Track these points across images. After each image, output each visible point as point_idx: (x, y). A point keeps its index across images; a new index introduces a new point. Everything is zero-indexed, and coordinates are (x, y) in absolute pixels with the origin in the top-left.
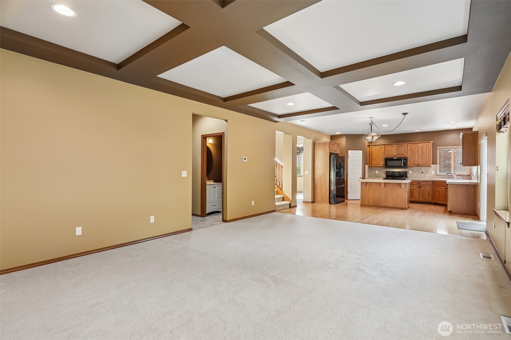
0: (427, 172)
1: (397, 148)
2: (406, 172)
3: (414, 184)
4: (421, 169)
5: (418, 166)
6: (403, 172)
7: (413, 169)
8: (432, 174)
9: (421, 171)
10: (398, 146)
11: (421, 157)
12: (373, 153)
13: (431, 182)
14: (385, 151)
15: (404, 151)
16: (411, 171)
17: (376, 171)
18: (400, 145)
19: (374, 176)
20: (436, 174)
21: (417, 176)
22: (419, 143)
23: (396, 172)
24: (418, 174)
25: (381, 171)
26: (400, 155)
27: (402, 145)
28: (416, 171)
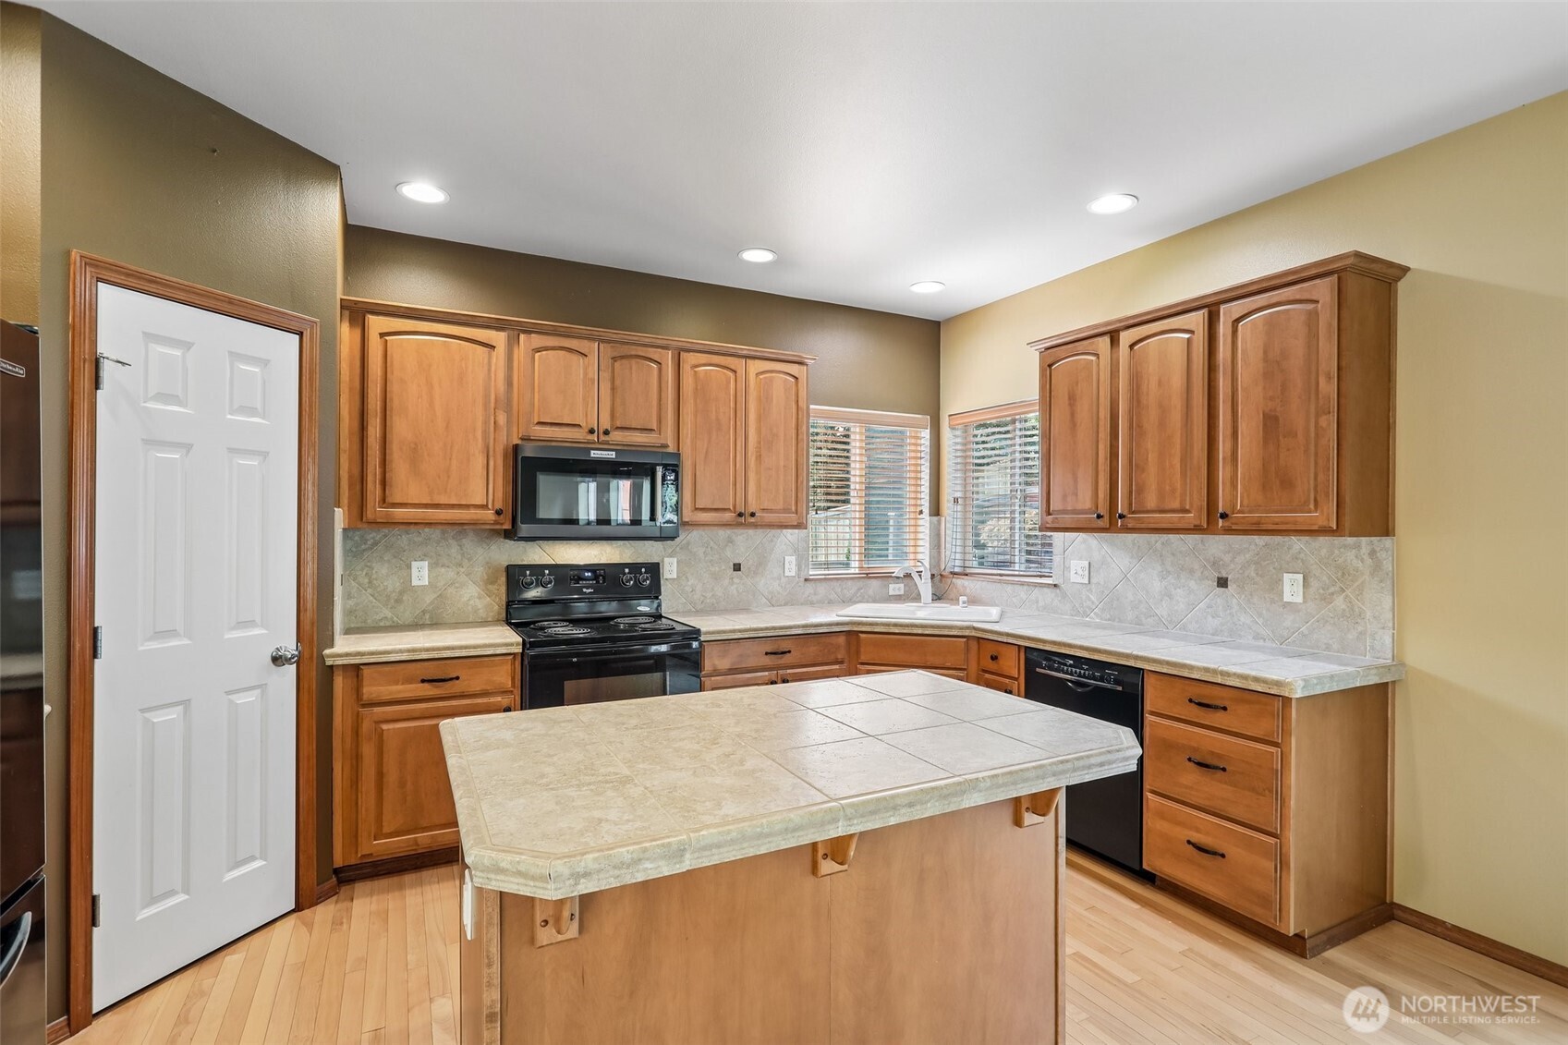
0: (761, 564)
1: (605, 375)
2: (654, 569)
3: (751, 663)
5: (739, 525)
6: (635, 568)
7: (686, 547)
8: (786, 574)
9: (733, 556)
10: (614, 359)
11: (759, 457)
13: (842, 640)
14: (509, 383)
15: (655, 403)
16: (671, 556)
17: (413, 563)
18: (633, 353)
19: (389, 615)
20: (804, 575)
21: (709, 595)
22: (746, 357)
23: (588, 571)
24: (716, 579)
25: (460, 565)
26: (627, 433)
27: (641, 351)
28: (702, 555)
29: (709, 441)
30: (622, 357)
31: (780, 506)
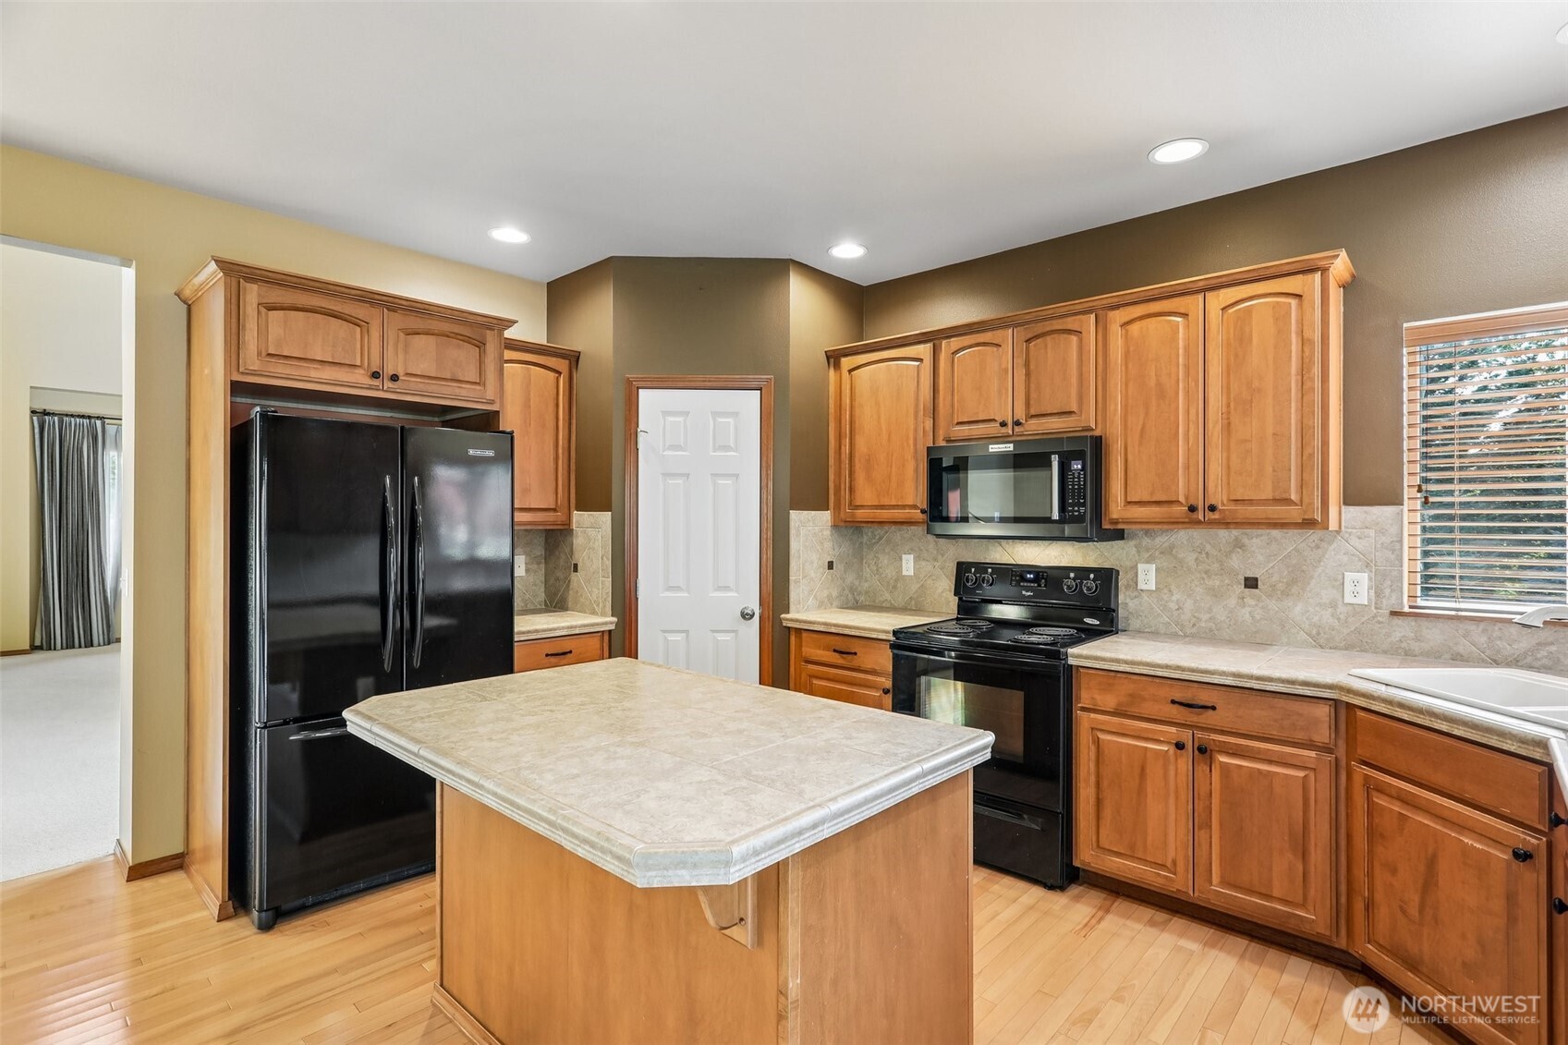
0: (1297, 579)
1: (1020, 361)
2: (1107, 577)
3: (1149, 708)
4: (1238, 545)
5: (1203, 523)
6: (1083, 572)
7: (1169, 551)
8: (1349, 599)
9: (1242, 565)
10: (1028, 341)
11: (1228, 427)
12: (857, 412)
13: (1323, 712)
14: (935, 389)
15: (1074, 380)
16: (1148, 561)
17: (904, 556)
18: (1048, 329)
19: (889, 598)
20: (1389, 603)
21: (1205, 617)
22: (1204, 290)
23: (1030, 573)
24: (1216, 596)
25: (936, 560)
26: (1043, 420)
27: (1057, 325)
28: (1192, 563)
29: (1147, 414)
30: (1037, 337)
31: (1267, 493)
